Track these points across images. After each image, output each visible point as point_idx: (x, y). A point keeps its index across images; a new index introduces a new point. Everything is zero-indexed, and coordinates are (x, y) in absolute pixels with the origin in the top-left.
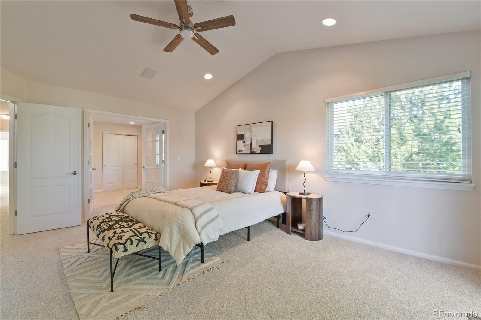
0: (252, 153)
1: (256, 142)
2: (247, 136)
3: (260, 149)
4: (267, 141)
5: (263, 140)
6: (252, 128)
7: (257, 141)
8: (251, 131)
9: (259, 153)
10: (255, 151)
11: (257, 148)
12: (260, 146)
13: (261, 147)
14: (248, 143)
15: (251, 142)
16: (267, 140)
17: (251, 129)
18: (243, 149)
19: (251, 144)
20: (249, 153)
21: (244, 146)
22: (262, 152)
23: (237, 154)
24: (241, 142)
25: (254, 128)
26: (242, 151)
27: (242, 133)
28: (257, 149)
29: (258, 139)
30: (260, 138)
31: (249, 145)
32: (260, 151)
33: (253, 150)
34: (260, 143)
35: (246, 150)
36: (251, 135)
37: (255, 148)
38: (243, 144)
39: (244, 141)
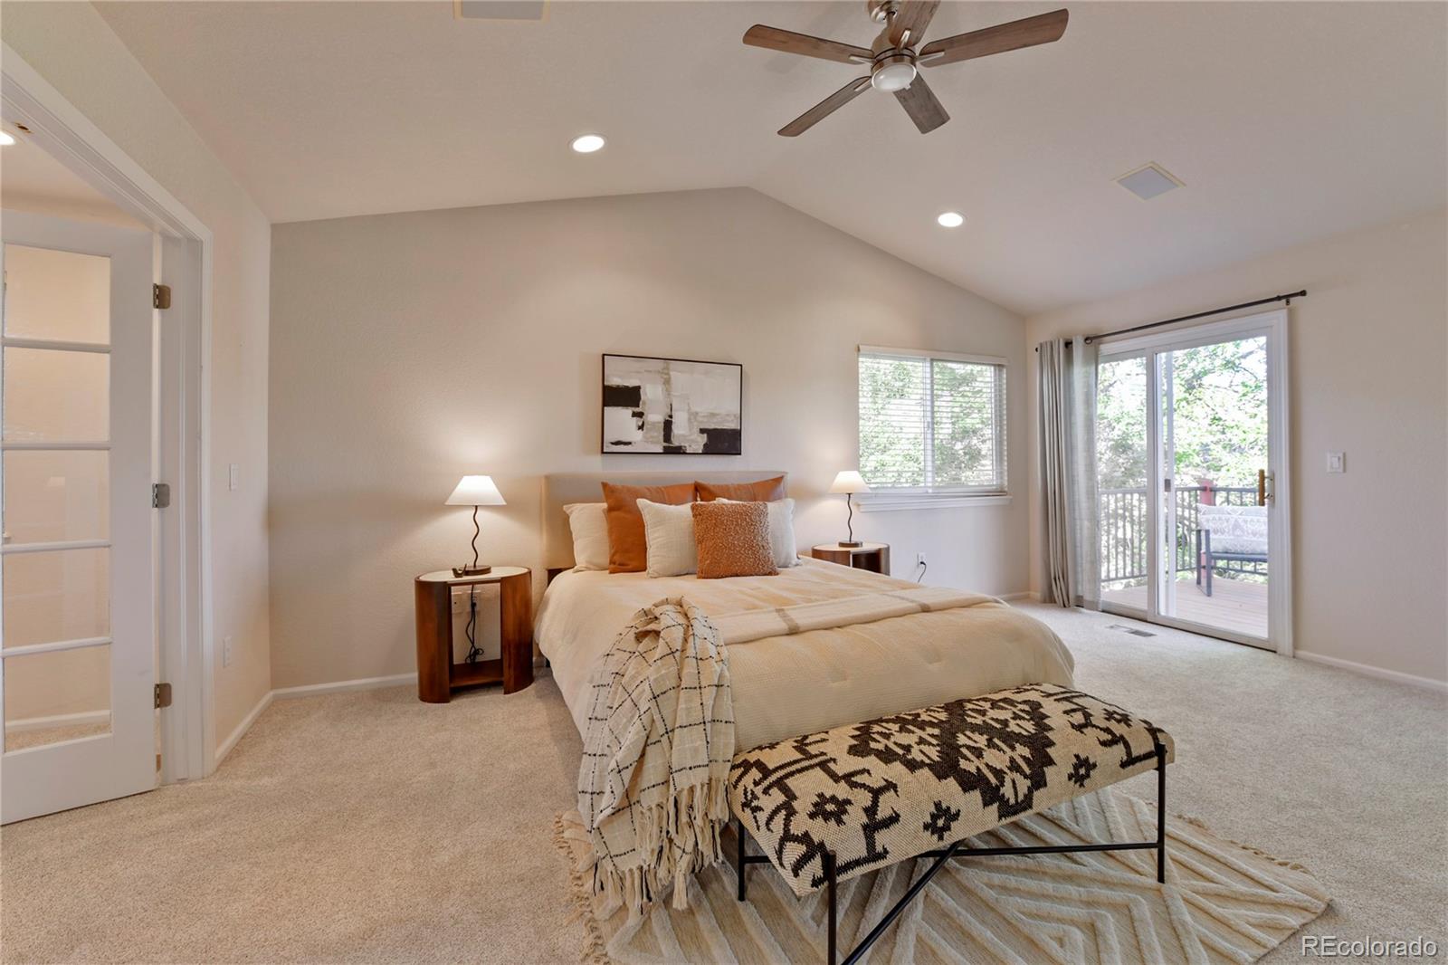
0: (673, 450)
1: (689, 419)
2: (651, 393)
3: (704, 439)
4: (728, 418)
5: (713, 415)
6: (671, 373)
7: (693, 416)
8: (667, 382)
9: (701, 452)
10: (683, 444)
11: (692, 437)
12: (702, 431)
13: (705, 435)
14: (655, 417)
15: (671, 417)
16: (728, 415)
17: (668, 374)
18: (636, 436)
19: (668, 425)
20: (661, 451)
21: (641, 428)
22: (709, 450)
23: (603, 453)
24: (628, 412)
25: (679, 375)
26: (630, 443)
27: (631, 383)
28: (693, 441)
29: (695, 409)
30: (702, 408)
31: (663, 425)
32: (702, 447)
33: (676, 443)
34: (702, 422)
35: (646, 440)
36: (669, 394)
37: (683, 436)
38: (635, 422)
39: (637, 410)
